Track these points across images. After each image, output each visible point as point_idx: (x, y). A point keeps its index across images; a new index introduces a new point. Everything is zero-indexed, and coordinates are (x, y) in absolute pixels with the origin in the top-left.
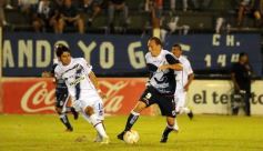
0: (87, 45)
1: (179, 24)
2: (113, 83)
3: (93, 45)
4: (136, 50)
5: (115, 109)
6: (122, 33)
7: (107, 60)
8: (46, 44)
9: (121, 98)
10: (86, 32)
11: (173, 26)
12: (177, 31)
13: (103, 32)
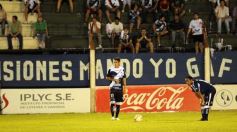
0: (156, 61)
1: (224, 44)
2: (176, 88)
3: (161, 61)
4: (192, 64)
5: (178, 107)
6: (182, 51)
7: (171, 72)
8: (126, 61)
9: (182, 99)
10: (156, 51)
11: (220, 45)
12: (223, 49)
13: (168, 51)
